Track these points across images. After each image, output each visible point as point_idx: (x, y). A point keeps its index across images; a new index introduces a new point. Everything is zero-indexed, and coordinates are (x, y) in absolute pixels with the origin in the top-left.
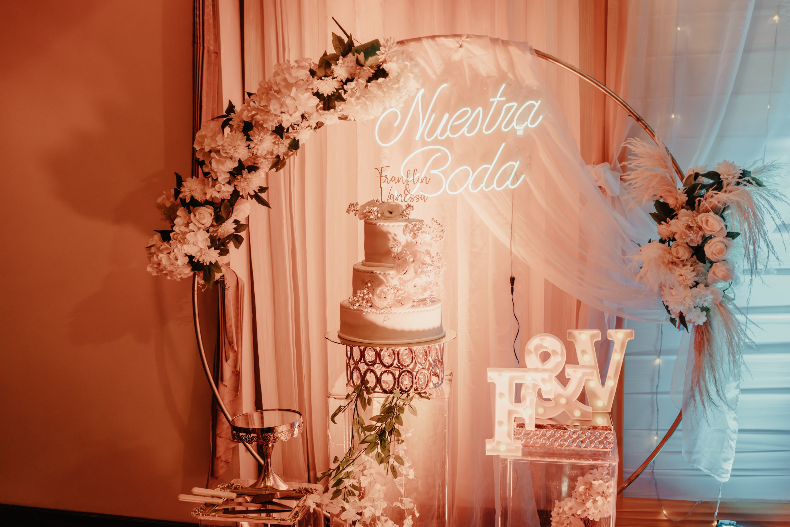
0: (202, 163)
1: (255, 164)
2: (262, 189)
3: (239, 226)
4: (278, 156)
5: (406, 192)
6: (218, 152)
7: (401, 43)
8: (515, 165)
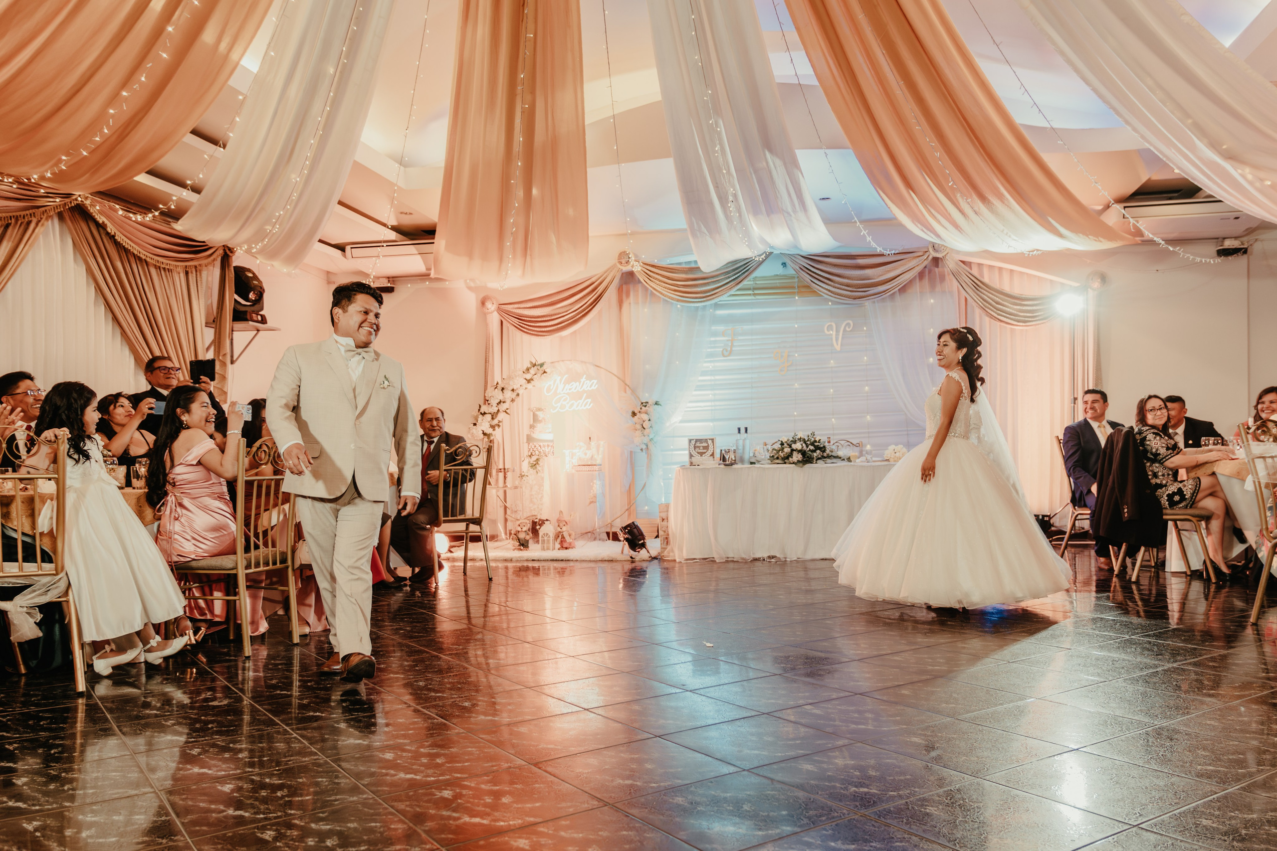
0: (488, 401)
1: (505, 401)
2: (507, 409)
4: (512, 399)
6: (493, 397)
7: (552, 363)
8: (589, 400)
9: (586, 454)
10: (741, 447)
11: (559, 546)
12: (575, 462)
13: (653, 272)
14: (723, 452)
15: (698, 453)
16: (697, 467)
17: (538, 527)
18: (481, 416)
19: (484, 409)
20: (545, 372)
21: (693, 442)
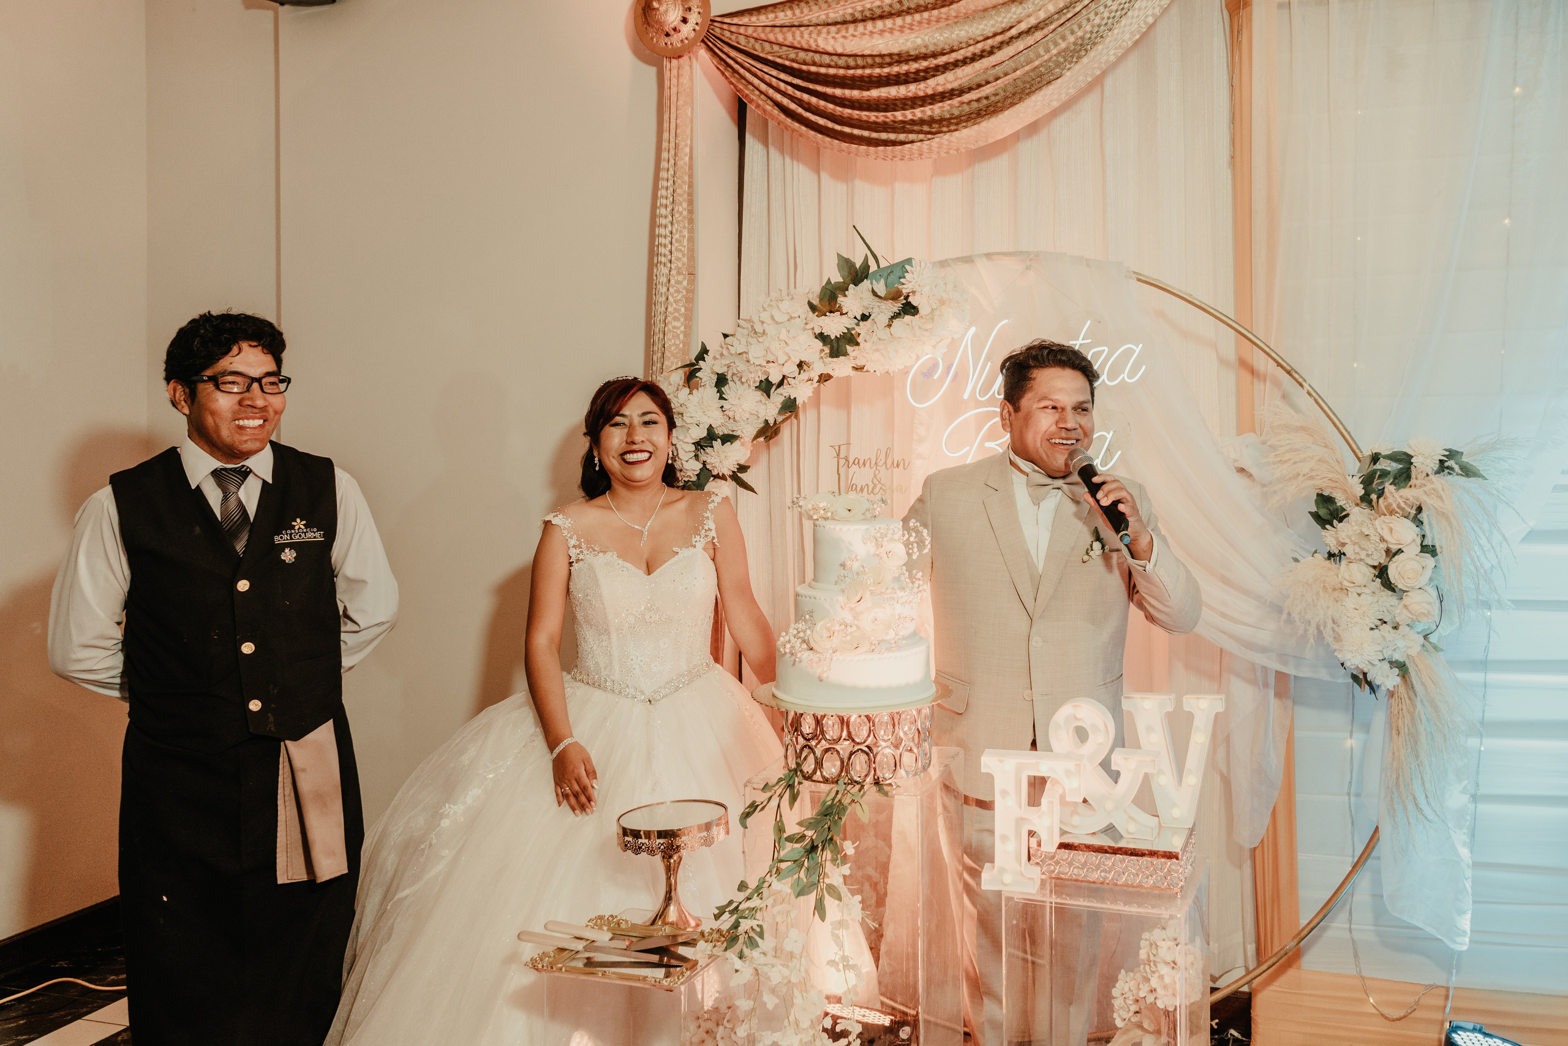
1: (733, 431)
4: (766, 421)
5: (875, 480)
20: (905, 308)
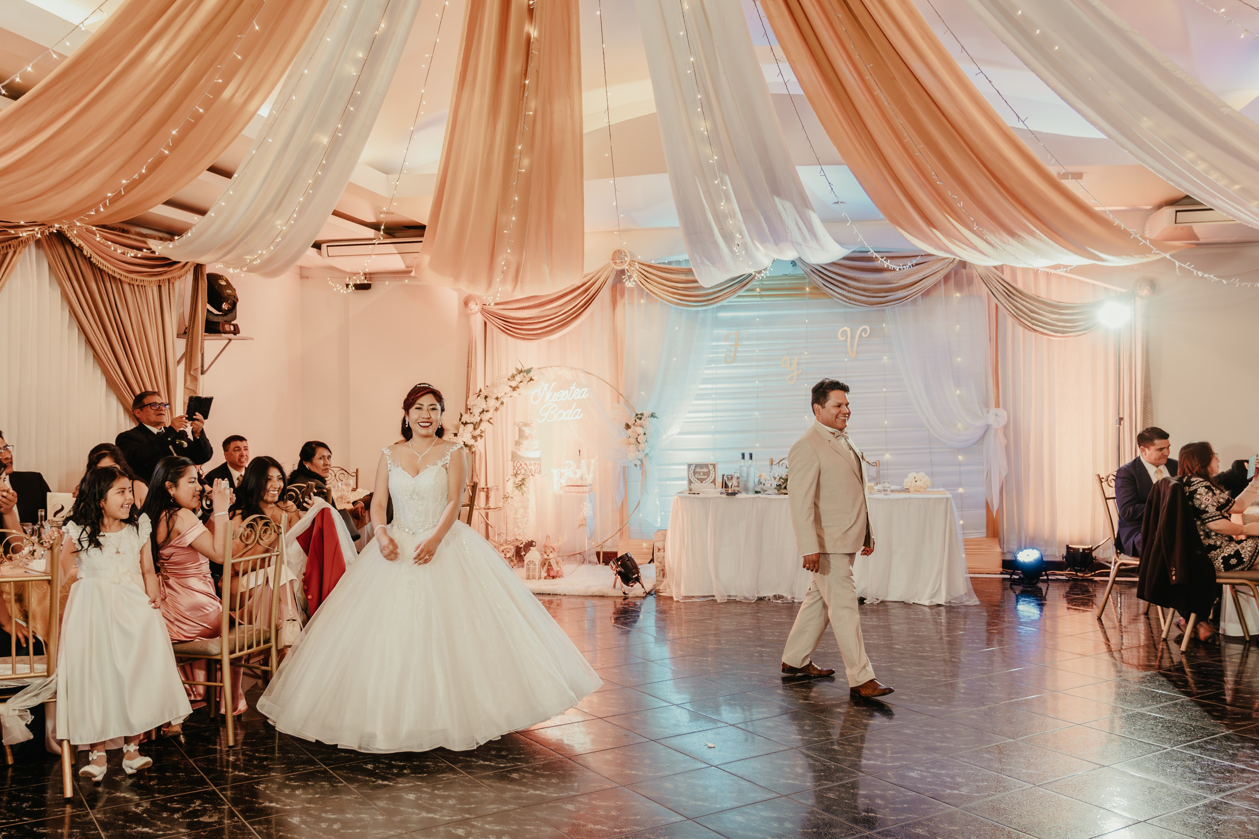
0: (470, 409)
1: (488, 410)
2: (491, 419)
3: (482, 432)
4: (497, 407)
5: (531, 419)
6: (476, 405)
7: (540, 368)
8: (579, 410)
9: (575, 474)
10: (745, 475)
11: (546, 574)
12: (564, 482)
13: (650, 273)
14: (725, 478)
15: (698, 479)
16: (696, 495)
17: (523, 553)
18: (462, 426)
19: (466, 418)
20: (531, 379)
21: (693, 467)
